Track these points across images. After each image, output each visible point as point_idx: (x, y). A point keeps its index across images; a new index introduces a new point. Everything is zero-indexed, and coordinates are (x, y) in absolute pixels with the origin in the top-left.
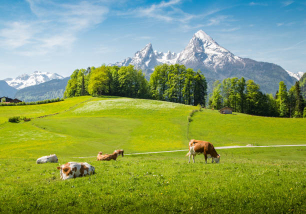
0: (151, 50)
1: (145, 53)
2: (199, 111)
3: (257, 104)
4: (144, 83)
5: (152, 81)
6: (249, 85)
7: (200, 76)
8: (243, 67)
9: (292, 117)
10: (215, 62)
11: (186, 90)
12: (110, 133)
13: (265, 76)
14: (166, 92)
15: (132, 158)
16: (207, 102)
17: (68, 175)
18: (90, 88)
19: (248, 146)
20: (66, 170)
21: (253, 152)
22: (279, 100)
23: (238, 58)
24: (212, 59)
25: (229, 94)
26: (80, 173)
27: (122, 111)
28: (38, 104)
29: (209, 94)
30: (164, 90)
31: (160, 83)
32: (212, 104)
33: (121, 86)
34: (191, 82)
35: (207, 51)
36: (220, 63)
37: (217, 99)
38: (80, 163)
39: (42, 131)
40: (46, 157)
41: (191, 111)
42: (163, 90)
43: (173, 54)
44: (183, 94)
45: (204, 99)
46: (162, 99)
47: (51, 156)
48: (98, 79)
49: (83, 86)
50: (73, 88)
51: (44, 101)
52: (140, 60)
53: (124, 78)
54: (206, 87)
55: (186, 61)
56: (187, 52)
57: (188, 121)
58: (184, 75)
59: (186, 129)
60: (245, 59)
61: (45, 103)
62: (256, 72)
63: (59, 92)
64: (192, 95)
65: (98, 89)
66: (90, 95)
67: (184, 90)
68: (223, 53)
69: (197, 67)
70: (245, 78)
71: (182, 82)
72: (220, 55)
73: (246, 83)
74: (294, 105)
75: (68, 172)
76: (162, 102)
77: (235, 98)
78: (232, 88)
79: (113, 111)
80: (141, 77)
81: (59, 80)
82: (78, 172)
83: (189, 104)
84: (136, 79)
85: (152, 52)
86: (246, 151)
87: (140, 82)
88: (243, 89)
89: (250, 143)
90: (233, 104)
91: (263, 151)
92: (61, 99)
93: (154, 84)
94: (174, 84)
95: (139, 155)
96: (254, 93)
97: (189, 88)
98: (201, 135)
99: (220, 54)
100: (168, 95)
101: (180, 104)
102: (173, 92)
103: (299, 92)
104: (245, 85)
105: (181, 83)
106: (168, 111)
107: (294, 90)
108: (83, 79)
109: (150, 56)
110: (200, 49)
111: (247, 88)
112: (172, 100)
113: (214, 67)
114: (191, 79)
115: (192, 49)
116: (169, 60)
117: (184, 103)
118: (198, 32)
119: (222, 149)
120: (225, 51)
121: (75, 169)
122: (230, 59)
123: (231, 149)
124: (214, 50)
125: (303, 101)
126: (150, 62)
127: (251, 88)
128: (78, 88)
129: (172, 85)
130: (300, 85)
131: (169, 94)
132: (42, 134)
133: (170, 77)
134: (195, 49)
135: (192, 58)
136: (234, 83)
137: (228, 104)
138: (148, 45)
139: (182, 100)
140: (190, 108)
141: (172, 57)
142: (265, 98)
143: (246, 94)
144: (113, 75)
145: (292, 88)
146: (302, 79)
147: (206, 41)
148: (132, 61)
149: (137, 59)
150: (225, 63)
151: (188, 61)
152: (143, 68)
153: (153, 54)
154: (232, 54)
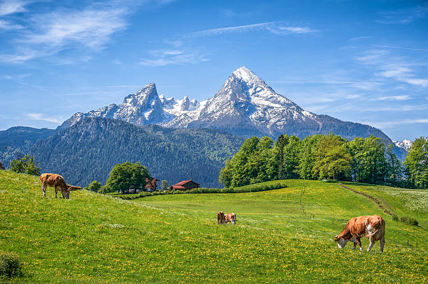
0: (153, 93)
1: (144, 98)
8: (318, 129)
10: (270, 119)
23: (308, 114)
24: (265, 114)
35: (254, 100)
36: (279, 121)
43: (193, 101)
52: (134, 109)
55: (218, 114)
56: (219, 99)
60: (320, 116)
68: (282, 105)
69: (239, 125)
72: (278, 108)
85: (155, 97)
99: (278, 106)
109: (153, 103)
110: (243, 96)
115: (229, 97)
116: (186, 112)
118: (238, 70)
120: (287, 102)
122: (295, 115)
124: (267, 100)
126: (151, 114)
134: (233, 96)
135: (230, 110)
138: (149, 86)
141: (191, 106)
147: (253, 84)
148: (119, 111)
149: (128, 107)
150: (286, 120)
151: (221, 115)
152: (139, 123)
153: (158, 100)
154: (298, 107)
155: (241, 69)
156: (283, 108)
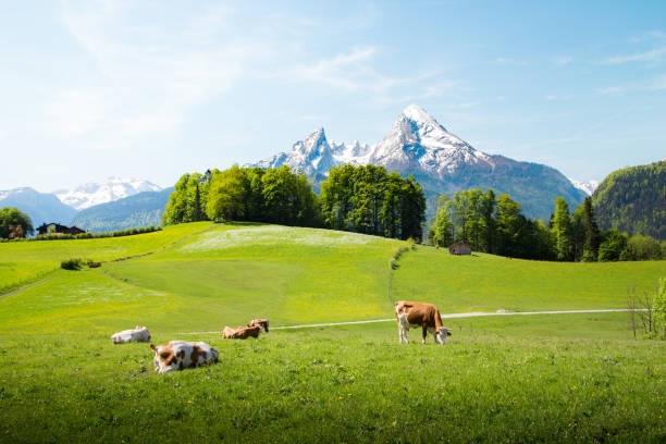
0: (322, 139)
1: (313, 144)
2: (410, 250)
3: (517, 238)
4: (309, 199)
5: (325, 196)
6: (501, 204)
7: (412, 187)
8: (490, 172)
9: (579, 261)
10: (441, 162)
11: (387, 212)
12: (247, 289)
13: (531, 188)
14: (351, 215)
15: (287, 335)
16: (426, 234)
17: (169, 364)
18: (210, 207)
19: (500, 312)
20: (165, 356)
21: (508, 323)
22: (555, 230)
23: (481, 155)
24: (435, 156)
25: (465, 220)
26: (191, 361)
27: (270, 249)
28: (115, 235)
29: (428, 219)
30: (346, 211)
31: (340, 199)
32: (435, 237)
33: (267, 204)
34: (396, 198)
35: (425, 142)
36: (450, 164)
37: (443, 227)
38: (191, 344)
39: (123, 284)
40: (129, 331)
41: (395, 250)
42: (344, 213)
43: (363, 146)
44: (381, 219)
45: (420, 228)
46: (342, 227)
47: (137, 330)
48: (226, 192)
49: (197, 204)
50: (178, 208)
51: (126, 230)
52: (303, 157)
53: (273, 190)
54: (424, 207)
55: (386, 159)
56: (389, 143)
57: (390, 267)
58: (383, 184)
59: (387, 282)
60: (494, 157)
61: (128, 234)
62: (514, 179)
63: (153, 215)
64: (398, 221)
65: (225, 209)
66: (210, 220)
67: (382, 211)
68: (453, 145)
69: (408, 170)
70: (495, 191)
71: (379, 197)
72: (450, 149)
73: (497, 199)
74: (582, 239)
75: (169, 359)
76: (339, 232)
77: (476, 225)
78: (471, 208)
79: (252, 249)
80: (304, 188)
81: (153, 194)
82: (188, 360)
83: (392, 237)
84: (294, 191)
85: (324, 143)
86: (497, 322)
87: (303, 198)
88: (490, 210)
89: (502, 307)
90: (473, 237)
91: (526, 322)
92: (156, 228)
93: (328, 200)
94: (366, 201)
95: (299, 330)
96: (510, 218)
97: (393, 209)
98: (415, 293)
99: (450, 146)
100: (353, 221)
101: (375, 237)
102: (364, 216)
103: (591, 215)
104: (494, 203)
105: (377, 199)
106: (354, 250)
107: (583, 213)
108: (198, 192)
109: (322, 150)
110: (412, 138)
111: (497, 209)
112: (360, 230)
113: (438, 171)
114: (395, 192)
115: (398, 139)
116: (355, 158)
117: (383, 235)
118: (408, 108)
119: (452, 318)
120: (458, 142)
121: (182, 354)
122: (467, 156)
123: (469, 318)
124: (439, 140)
125: (598, 232)
126: (320, 161)
127: (505, 209)
128: (188, 207)
129: (361, 202)
130: (593, 204)
131: (355, 219)
132: (121, 291)
133: (358, 188)
134: (403, 138)
135: (399, 154)
136: (475, 199)
137: (464, 238)
138: (317, 131)
139: (379, 230)
140: (395, 245)
141: (361, 152)
142: (531, 226)
143: (496, 220)
144: (252, 185)
145: (578, 208)
146: (596, 193)
147: (423, 124)
148: (287, 160)
149: (296, 155)
150: (457, 163)
151: (390, 159)
152: (308, 171)
153: (327, 146)
154: (470, 147)
155: (410, 107)
156: (454, 149)
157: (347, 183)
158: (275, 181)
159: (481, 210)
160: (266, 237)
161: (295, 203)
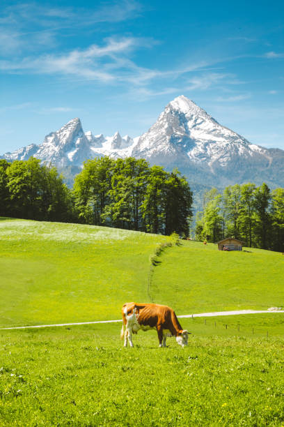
0: (78, 131)
1: (67, 136)
2: (174, 245)
4: (61, 192)
5: (78, 189)
6: (277, 198)
7: (177, 180)
8: (267, 165)
10: (212, 155)
11: (149, 206)
14: (108, 210)
16: (193, 228)
19: (271, 310)
21: (280, 321)
24: (206, 149)
25: (236, 215)
27: (14, 244)
29: (197, 213)
30: (103, 206)
31: (95, 192)
32: (203, 232)
33: (12, 197)
34: (159, 192)
35: (194, 134)
36: (222, 157)
37: (212, 222)
41: (157, 245)
42: (100, 206)
43: (125, 138)
44: (142, 213)
45: (187, 224)
46: (96, 220)
52: (57, 149)
53: (19, 183)
54: (190, 200)
55: (151, 151)
56: (153, 135)
57: (151, 263)
58: (144, 177)
59: (146, 279)
60: (271, 151)
64: (162, 216)
67: (144, 205)
68: (226, 138)
69: (175, 163)
70: (270, 185)
71: (140, 191)
72: (222, 142)
73: (272, 193)
76: (98, 227)
77: (249, 221)
78: (244, 203)
80: (55, 181)
83: (155, 232)
84: (44, 184)
85: (80, 134)
86: (267, 320)
88: (265, 205)
89: (275, 306)
90: (246, 233)
93: (83, 194)
94: (125, 195)
95: (42, 330)
97: (155, 203)
98: (177, 290)
99: (221, 139)
100: (111, 216)
101: (135, 232)
102: (122, 210)
104: (269, 198)
105: (138, 192)
106: (110, 245)
109: (78, 142)
110: (180, 130)
111: (273, 204)
112: (119, 225)
113: (209, 164)
114: (158, 186)
115: (164, 131)
116: (116, 150)
117: (144, 230)
118: (176, 100)
119: (218, 316)
120: (232, 135)
122: (241, 149)
123: (235, 316)
124: (209, 133)
126: (76, 153)
127: (282, 204)
129: (119, 197)
131: (113, 213)
133: (116, 181)
134: (169, 131)
135: (165, 147)
136: (248, 194)
137: (235, 232)
138: (73, 122)
139: (140, 225)
140: (159, 240)
141: (122, 144)
143: (271, 215)
147: (192, 116)
148: (39, 151)
149: (49, 147)
150: (230, 156)
151: (155, 152)
152: (62, 164)
153: (84, 138)
154: (245, 140)
155: (178, 99)
156: (227, 142)
157: (103, 176)
158: (21, 174)
159: (255, 205)
160: (10, 232)
161: (44, 196)
